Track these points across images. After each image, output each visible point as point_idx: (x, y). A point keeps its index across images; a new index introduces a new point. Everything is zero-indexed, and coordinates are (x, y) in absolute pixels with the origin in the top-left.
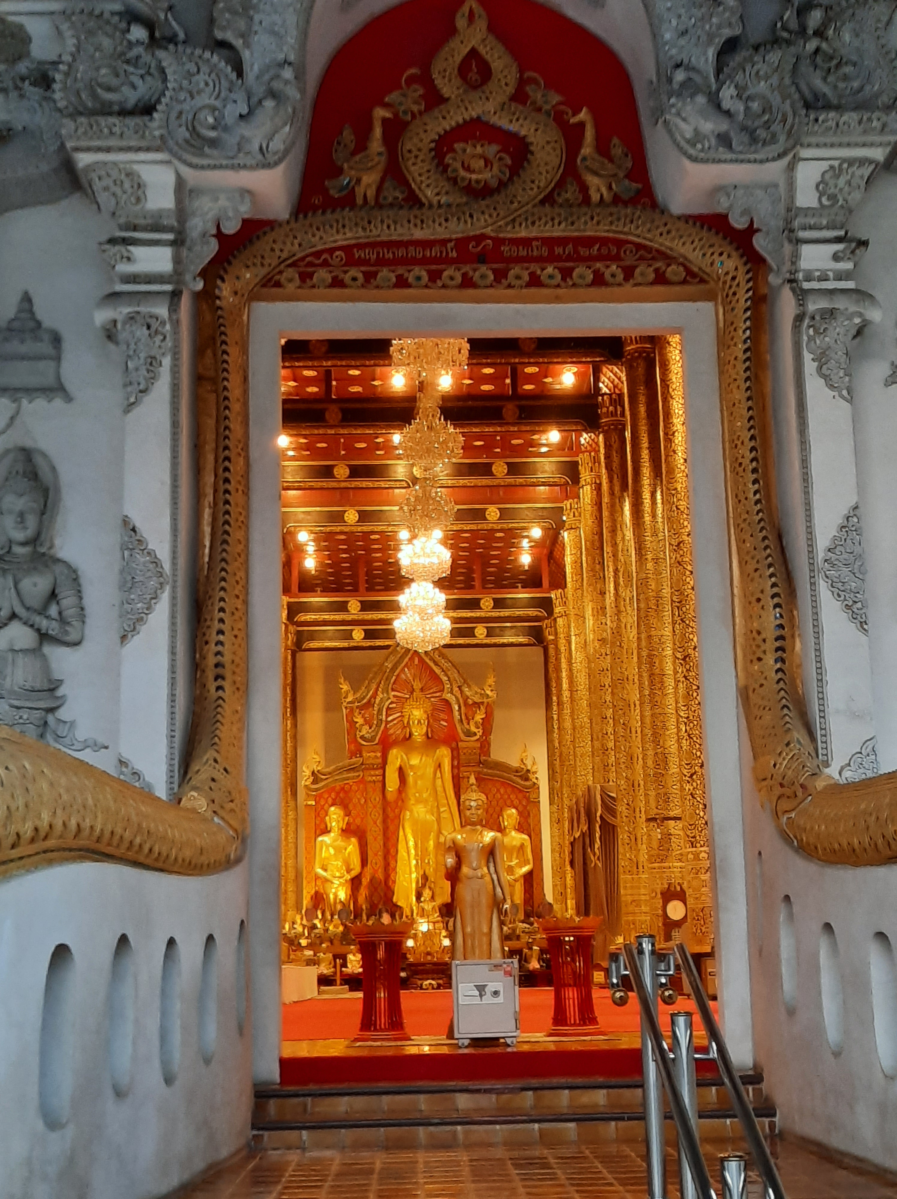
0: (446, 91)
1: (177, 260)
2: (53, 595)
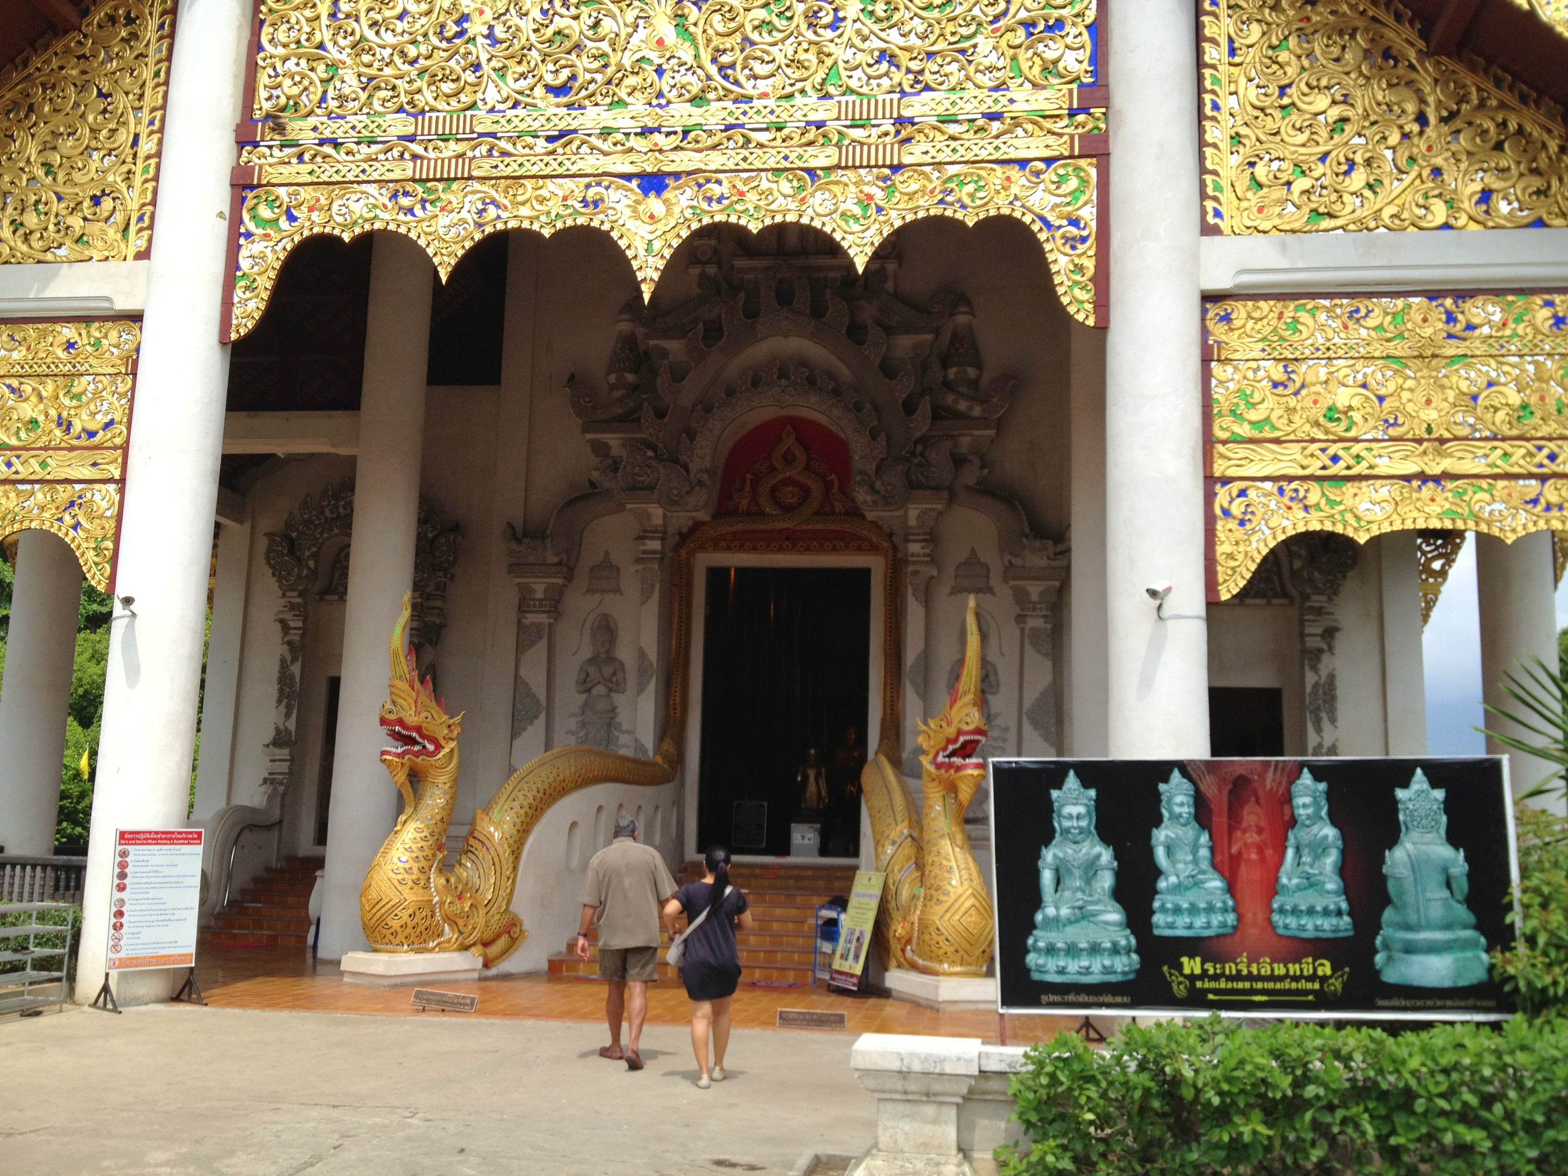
0: (778, 466)
1: (663, 545)
2: (614, 673)
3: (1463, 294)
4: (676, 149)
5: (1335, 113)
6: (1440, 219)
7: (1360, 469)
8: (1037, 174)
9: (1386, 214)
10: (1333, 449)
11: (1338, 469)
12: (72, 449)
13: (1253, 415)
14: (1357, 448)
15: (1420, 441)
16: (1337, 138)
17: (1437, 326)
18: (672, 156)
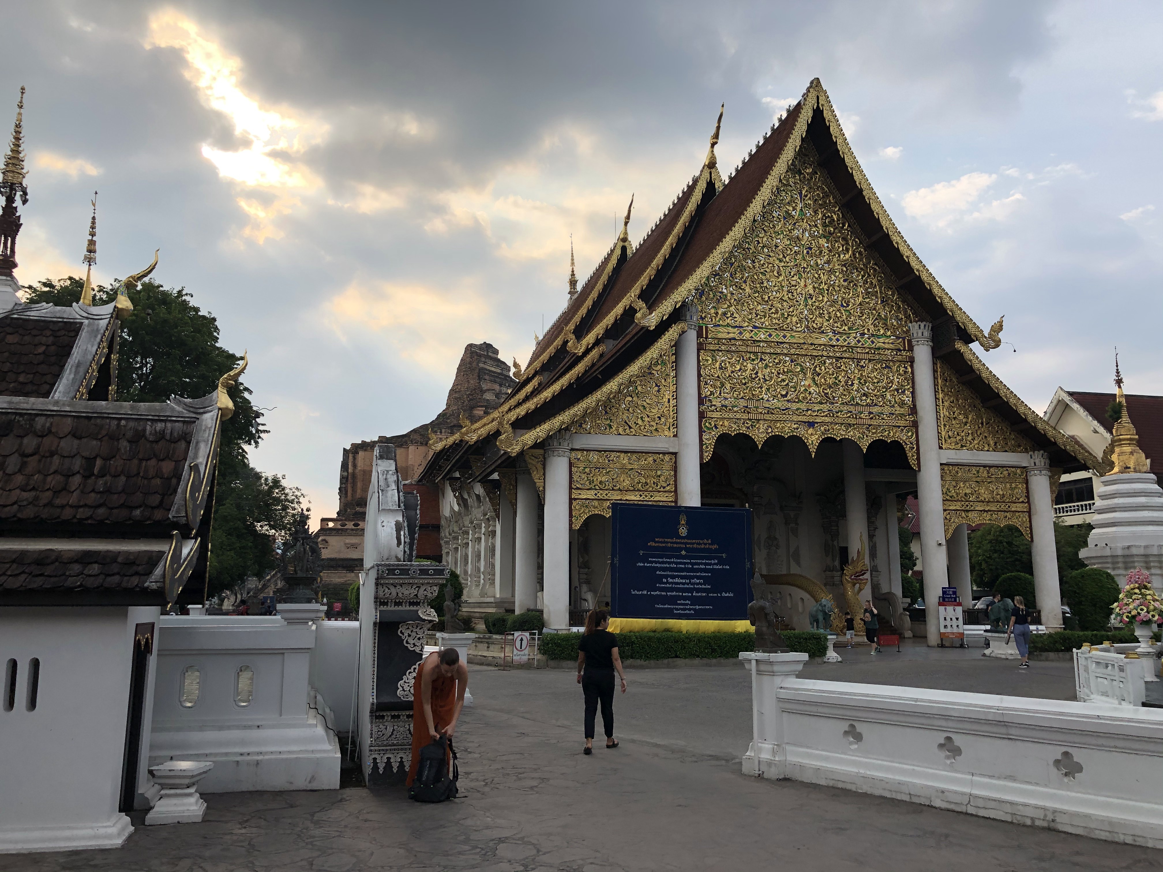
3: (990, 467)
4: (816, 415)
5: (964, 420)
6: (986, 449)
7: (972, 508)
8: (902, 430)
9: (976, 446)
10: (967, 503)
11: (968, 508)
12: (659, 492)
13: (950, 494)
14: (971, 503)
15: (983, 502)
16: (966, 427)
17: (985, 474)
18: (816, 417)
